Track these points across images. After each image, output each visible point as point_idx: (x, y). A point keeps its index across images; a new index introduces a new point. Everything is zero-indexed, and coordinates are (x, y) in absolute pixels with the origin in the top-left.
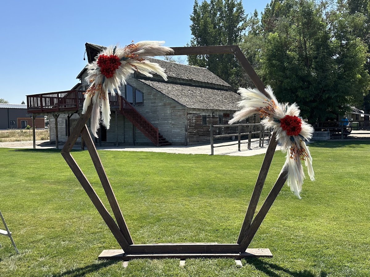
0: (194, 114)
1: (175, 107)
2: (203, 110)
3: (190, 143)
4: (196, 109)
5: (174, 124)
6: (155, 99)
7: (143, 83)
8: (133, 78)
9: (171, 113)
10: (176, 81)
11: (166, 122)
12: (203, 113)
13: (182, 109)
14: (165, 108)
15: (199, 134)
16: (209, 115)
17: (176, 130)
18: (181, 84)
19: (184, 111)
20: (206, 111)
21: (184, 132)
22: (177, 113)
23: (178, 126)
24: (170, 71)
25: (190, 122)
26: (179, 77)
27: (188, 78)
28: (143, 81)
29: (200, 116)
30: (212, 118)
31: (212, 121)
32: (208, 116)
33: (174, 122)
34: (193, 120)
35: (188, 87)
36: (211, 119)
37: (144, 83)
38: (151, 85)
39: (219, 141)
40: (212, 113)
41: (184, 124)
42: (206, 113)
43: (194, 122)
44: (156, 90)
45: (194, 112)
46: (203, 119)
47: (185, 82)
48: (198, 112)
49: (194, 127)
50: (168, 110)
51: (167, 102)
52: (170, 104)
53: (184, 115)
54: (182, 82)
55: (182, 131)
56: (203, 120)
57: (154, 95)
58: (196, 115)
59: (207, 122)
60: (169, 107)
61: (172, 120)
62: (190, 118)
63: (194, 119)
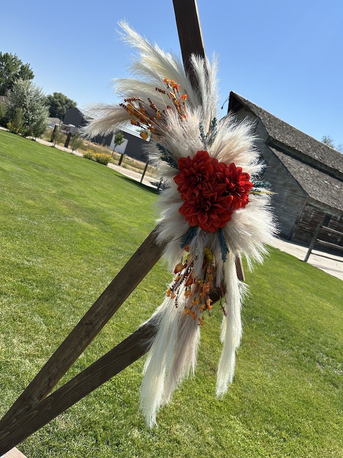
0: (315, 207)
1: (295, 191)
2: (330, 208)
3: (295, 240)
4: (320, 203)
5: (286, 210)
6: (278, 174)
7: (271, 152)
8: (264, 143)
9: (288, 197)
10: (316, 165)
11: (278, 204)
12: (328, 211)
13: (302, 197)
14: (284, 188)
15: (311, 233)
16: (336, 217)
17: (284, 218)
18: (321, 170)
19: (304, 199)
20: (334, 210)
21: (293, 223)
22: (295, 198)
23: (290, 215)
24: (314, 151)
25: (306, 216)
26: (322, 162)
27: (333, 166)
28: (274, 150)
29: (323, 213)
30: (339, 222)
31: (337, 226)
32: (334, 217)
33: (286, 208)
34: (311, 214)
35: (328, 177)
36: (337, 222)
37: (273, 152)
38: (280, 158)
39: (335, 252)
40: (341, 216)
41: (298, 214)
42: (333, 213)
43: (311, 217)
44: (283, 164)
45: (317, 206)
46: (326, 218)
47: (327, 170)
48: (322, 208)
49: (308, 222)
50: (286, 192)
51: (289, 182)
52: (291, 186)
53: (302, 204)
54: (323, 168)
55: (291, 221)
56: (325, 220)
57: (279, 170)
58: (317, 210)
59: (329, 224)
60: (289, 188)
61: (286, 204)
62: (308, 210)
63: (313, 213)
